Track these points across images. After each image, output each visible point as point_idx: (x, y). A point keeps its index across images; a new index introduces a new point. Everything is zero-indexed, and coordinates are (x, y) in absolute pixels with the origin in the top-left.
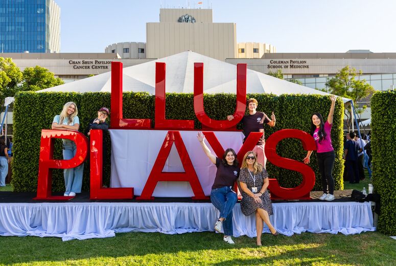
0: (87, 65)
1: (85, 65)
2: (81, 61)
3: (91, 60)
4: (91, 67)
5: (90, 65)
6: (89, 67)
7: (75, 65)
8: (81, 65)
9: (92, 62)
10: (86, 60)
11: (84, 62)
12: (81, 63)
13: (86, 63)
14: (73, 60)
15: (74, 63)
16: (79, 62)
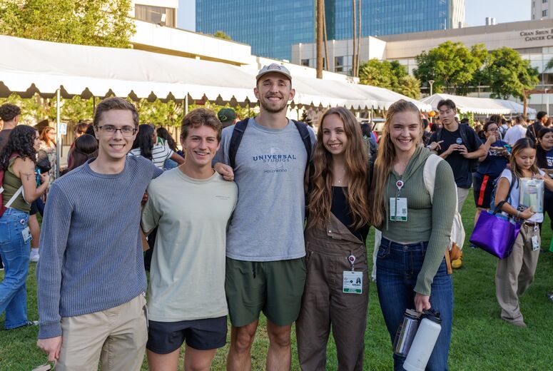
0: (542, 35)
1: (539, 36)
2: (534, 31)
3: (547, 30)
4: (546, 38)
5: (545, 35)
6: (543, 38)
7: (527, 37)
8: (534, 36)
9: (547, 32)
10: (540, 30)
11: (537, 33)
12: (535, 33)
13: (540, 33)
14: (526, 31)
15: (526, 34)
16: (532, 33)
